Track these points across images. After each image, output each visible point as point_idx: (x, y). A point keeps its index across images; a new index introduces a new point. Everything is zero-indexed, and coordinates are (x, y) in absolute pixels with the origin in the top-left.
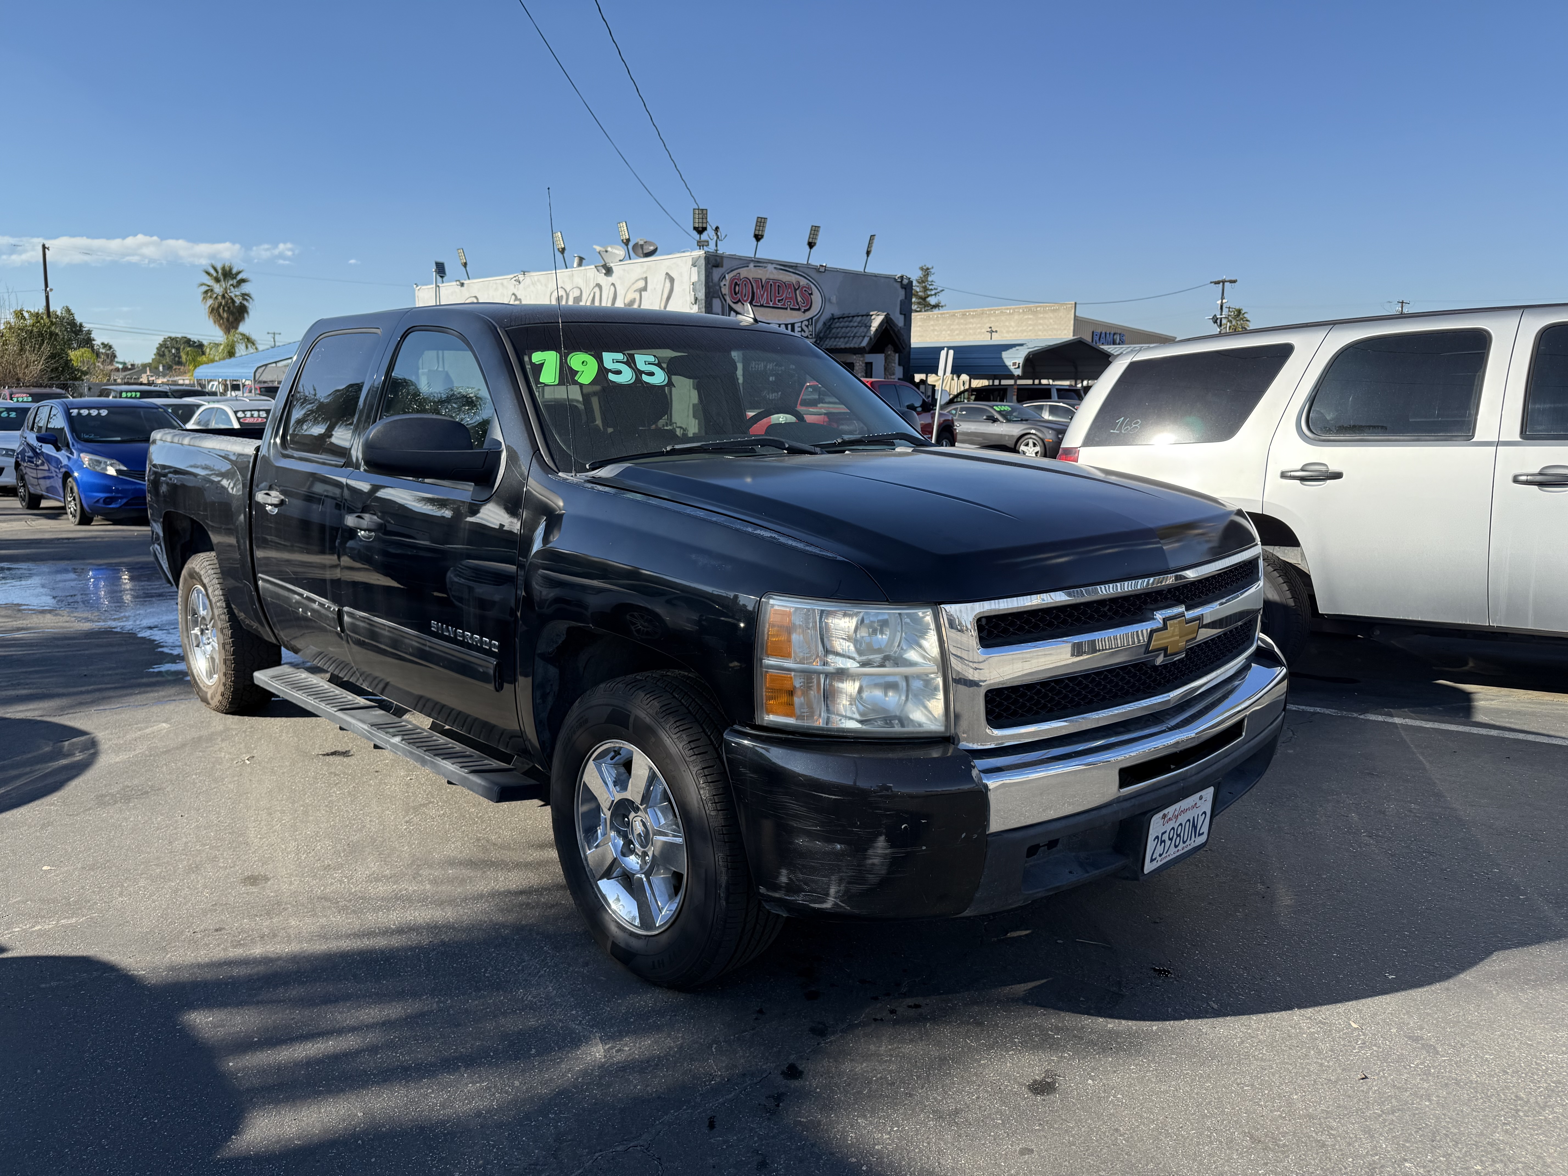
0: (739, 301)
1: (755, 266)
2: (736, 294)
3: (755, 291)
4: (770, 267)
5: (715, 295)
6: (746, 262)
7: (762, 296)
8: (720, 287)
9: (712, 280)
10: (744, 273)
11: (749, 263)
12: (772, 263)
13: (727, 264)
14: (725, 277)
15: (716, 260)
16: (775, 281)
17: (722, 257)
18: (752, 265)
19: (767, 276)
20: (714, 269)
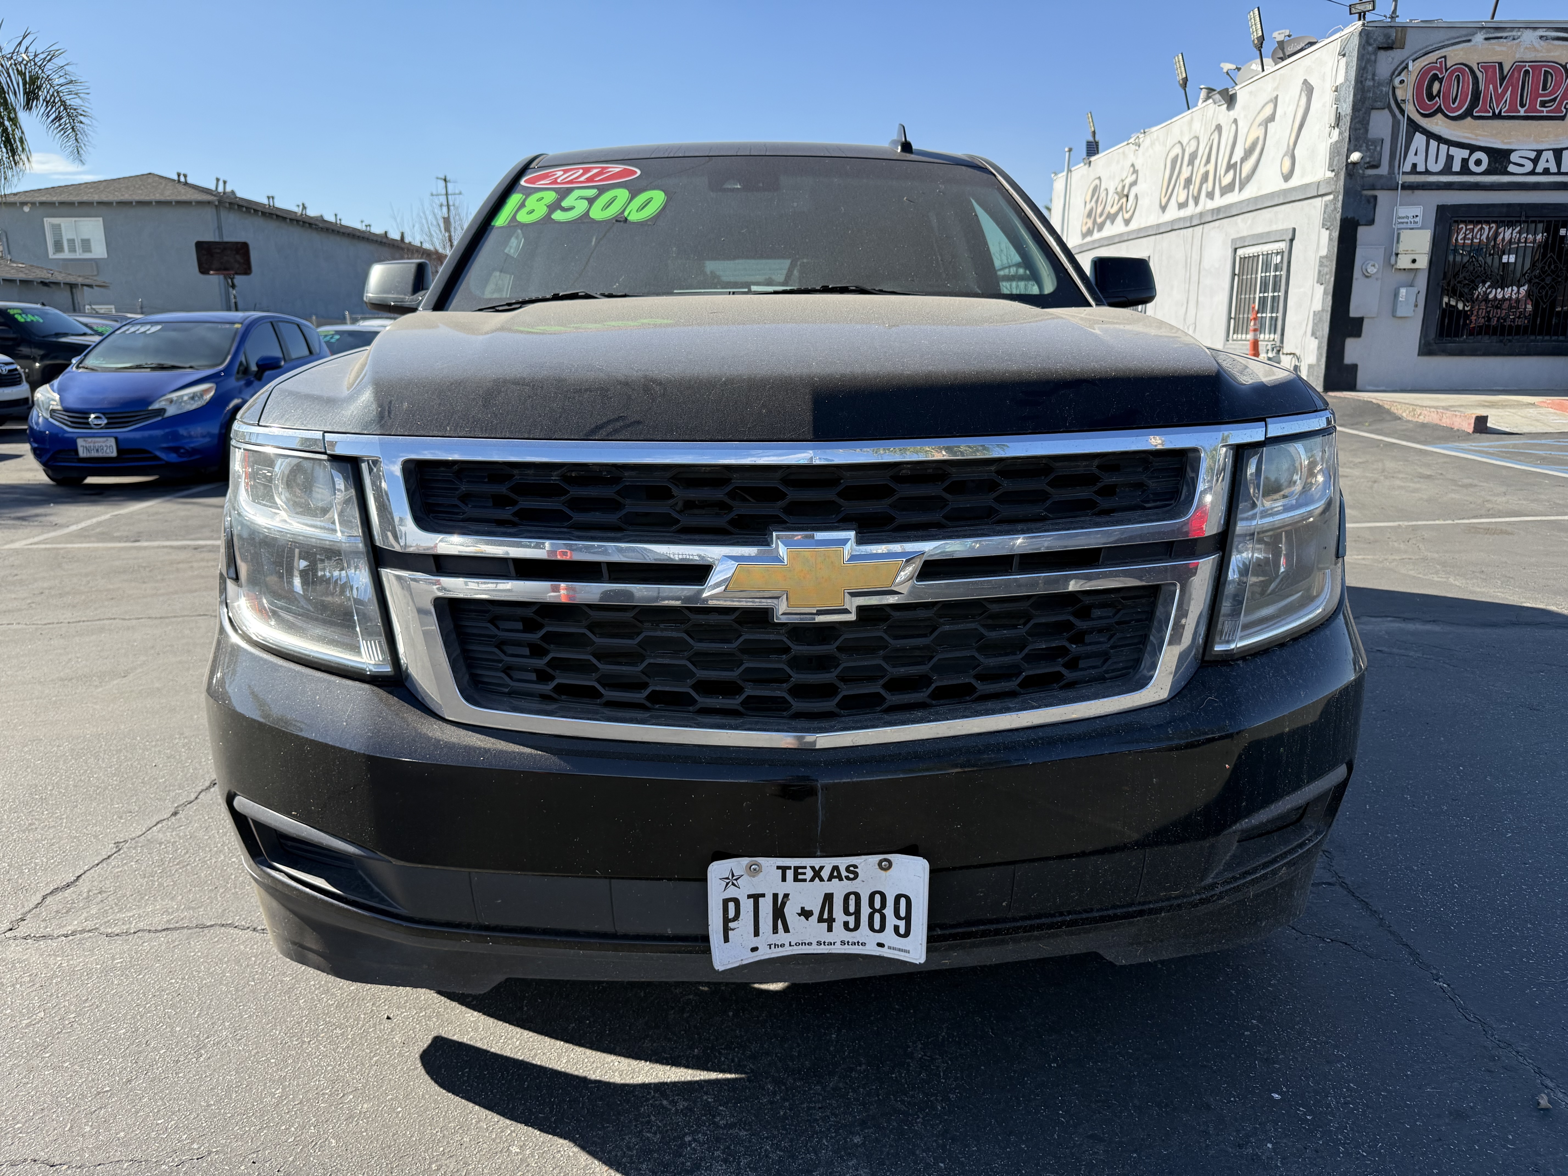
0: (1439, 110)
1: (1486, 39)
2: (1431, 97)
3: (1482, 87)
4: (1529, 37)
5: (1379, 104)
6: (1464, 32)
7: (1499, 98)
8: (1394, 88)
9: (1374, 75)
10: (1456, 55)
11: (1474, 34)
12: (1535, 29)
13: (1413, 42)
14: (1406, 67)
15: (1387, 36)
16: (1537, 65)
17: (1404, 28)
18: (1479, 37)
19: (1518, 56)
20: (1382, 54)
